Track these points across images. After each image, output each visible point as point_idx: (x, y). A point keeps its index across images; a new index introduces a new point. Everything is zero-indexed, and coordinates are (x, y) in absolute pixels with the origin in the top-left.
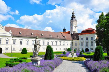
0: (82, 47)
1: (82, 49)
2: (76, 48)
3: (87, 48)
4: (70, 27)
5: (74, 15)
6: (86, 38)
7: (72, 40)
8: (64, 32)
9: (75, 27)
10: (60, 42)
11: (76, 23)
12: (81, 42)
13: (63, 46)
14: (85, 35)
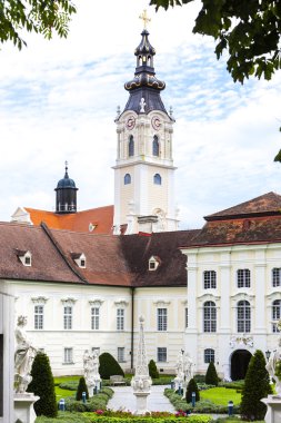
0: (209, 341)
1: (209, 356)
2: (162, 353)
3: (241, 346)
4: (115, 168)
5: (149, 64)
6: (240, 272)
7: (133, 289)
8: (60, 212)
9: (158, 171)
10: (40, 304)
11: (162, 137)
12: (201, 305)
13: (59, 335)
14: (229, 249)
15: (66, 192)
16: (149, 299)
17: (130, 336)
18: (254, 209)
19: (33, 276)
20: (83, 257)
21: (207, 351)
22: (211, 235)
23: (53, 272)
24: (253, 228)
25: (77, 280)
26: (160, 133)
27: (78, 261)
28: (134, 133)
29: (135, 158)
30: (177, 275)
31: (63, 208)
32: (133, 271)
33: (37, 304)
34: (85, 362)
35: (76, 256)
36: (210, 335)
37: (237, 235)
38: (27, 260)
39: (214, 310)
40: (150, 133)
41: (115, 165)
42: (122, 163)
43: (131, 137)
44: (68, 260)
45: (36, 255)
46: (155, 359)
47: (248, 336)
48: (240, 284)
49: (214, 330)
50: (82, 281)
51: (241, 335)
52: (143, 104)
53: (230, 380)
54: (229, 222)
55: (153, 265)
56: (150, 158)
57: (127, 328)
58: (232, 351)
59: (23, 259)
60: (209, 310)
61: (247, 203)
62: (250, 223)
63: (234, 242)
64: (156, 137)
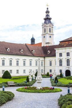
0: (61, 68)
1: (61, 71)
2: (51, 71)
3: (68, 69)
4: (42, 35)
5: (48, 14)
6: (67, 53)
7: (44, 57)
8: (32, 44)
9: (50, 35)
10: (25, 60)
11: (51, 29)
12: (59, 60)
13: (29, 67)
14: (65, 48)
15: (33, 40)
16: (48, 59)
17: (44, 67)
18: (70, 39)
19: (23, 55)
20: (34, 51)
21: (60, 70)
22: (61, 45)
23: (27, 54)
24: (70, 43)
25: (32, 55)
26: (51, 28)
27: (33, 52)
28: (46, 28)
29: (46, 33)
30: (54, 54)
31: (32, 43)
32: (45, 54)
33: (24, 60)
34: (29, 72)
35: (32, 51)
36: (61, 67)
37: (67, 45)
38: (22, 51)
39: (62, 61)
40: (49, 28)
41: (42, 34)
42: (43, 34)
43: (45, 29)
44: (31, 51)
45: (24, 50)
46: (49, 72)
47: (69, 67)
48: (67, 56)
49: (62, 65)
50: (33, 56)
51: (68, 67)
52: (47, 22)
53: (65, 76)
54: (65, 42)
55: (49, 52)
56: (49, 33)
57: (43, 65)
58: (66, 70)
59: (21, 51)
60: (61, 61)
61: (69, 38)
62: (69, 42)
63: (66, 47)
64: (50, 29)
